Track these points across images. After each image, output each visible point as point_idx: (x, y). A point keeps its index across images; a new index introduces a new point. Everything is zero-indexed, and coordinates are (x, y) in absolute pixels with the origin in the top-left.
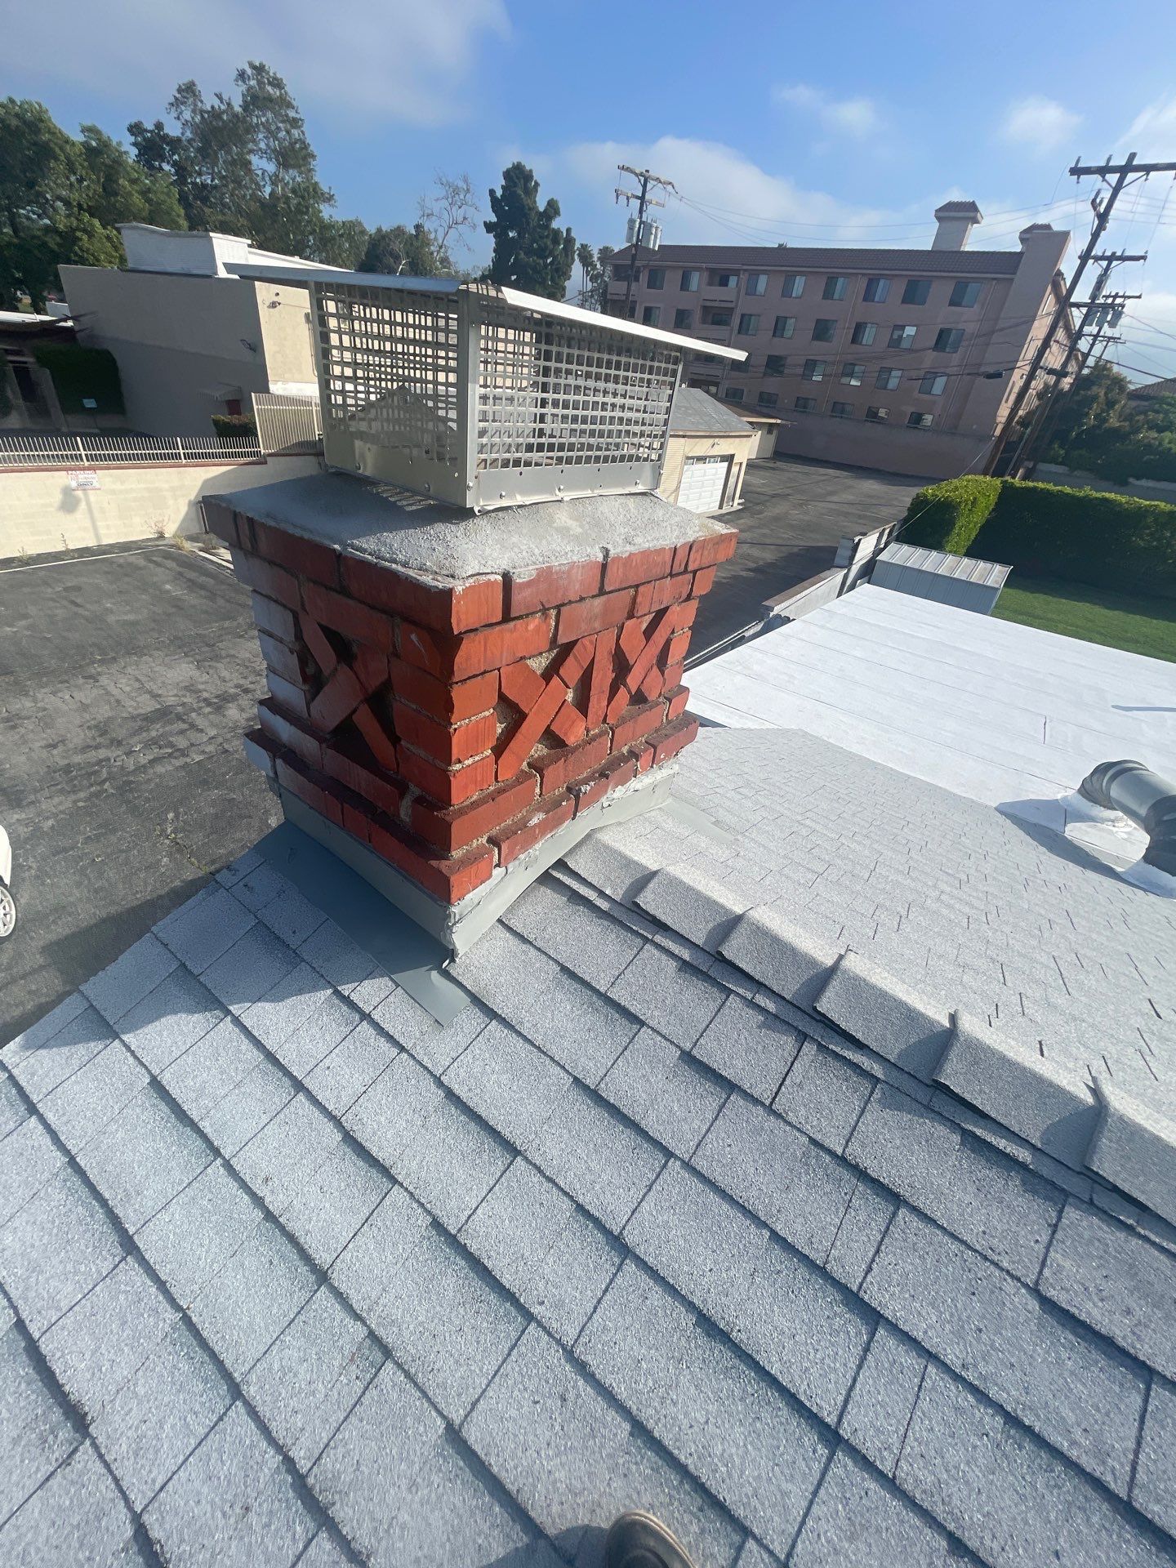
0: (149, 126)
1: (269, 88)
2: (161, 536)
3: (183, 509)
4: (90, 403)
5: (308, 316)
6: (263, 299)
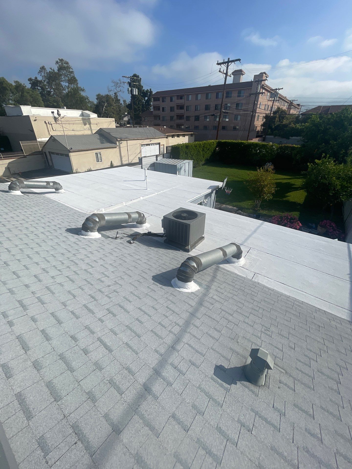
0: (34, 79)
1: (64, 65)
3: (4, 169)
4: (2, 149)
5: (45, 122)
6: (32, 119)
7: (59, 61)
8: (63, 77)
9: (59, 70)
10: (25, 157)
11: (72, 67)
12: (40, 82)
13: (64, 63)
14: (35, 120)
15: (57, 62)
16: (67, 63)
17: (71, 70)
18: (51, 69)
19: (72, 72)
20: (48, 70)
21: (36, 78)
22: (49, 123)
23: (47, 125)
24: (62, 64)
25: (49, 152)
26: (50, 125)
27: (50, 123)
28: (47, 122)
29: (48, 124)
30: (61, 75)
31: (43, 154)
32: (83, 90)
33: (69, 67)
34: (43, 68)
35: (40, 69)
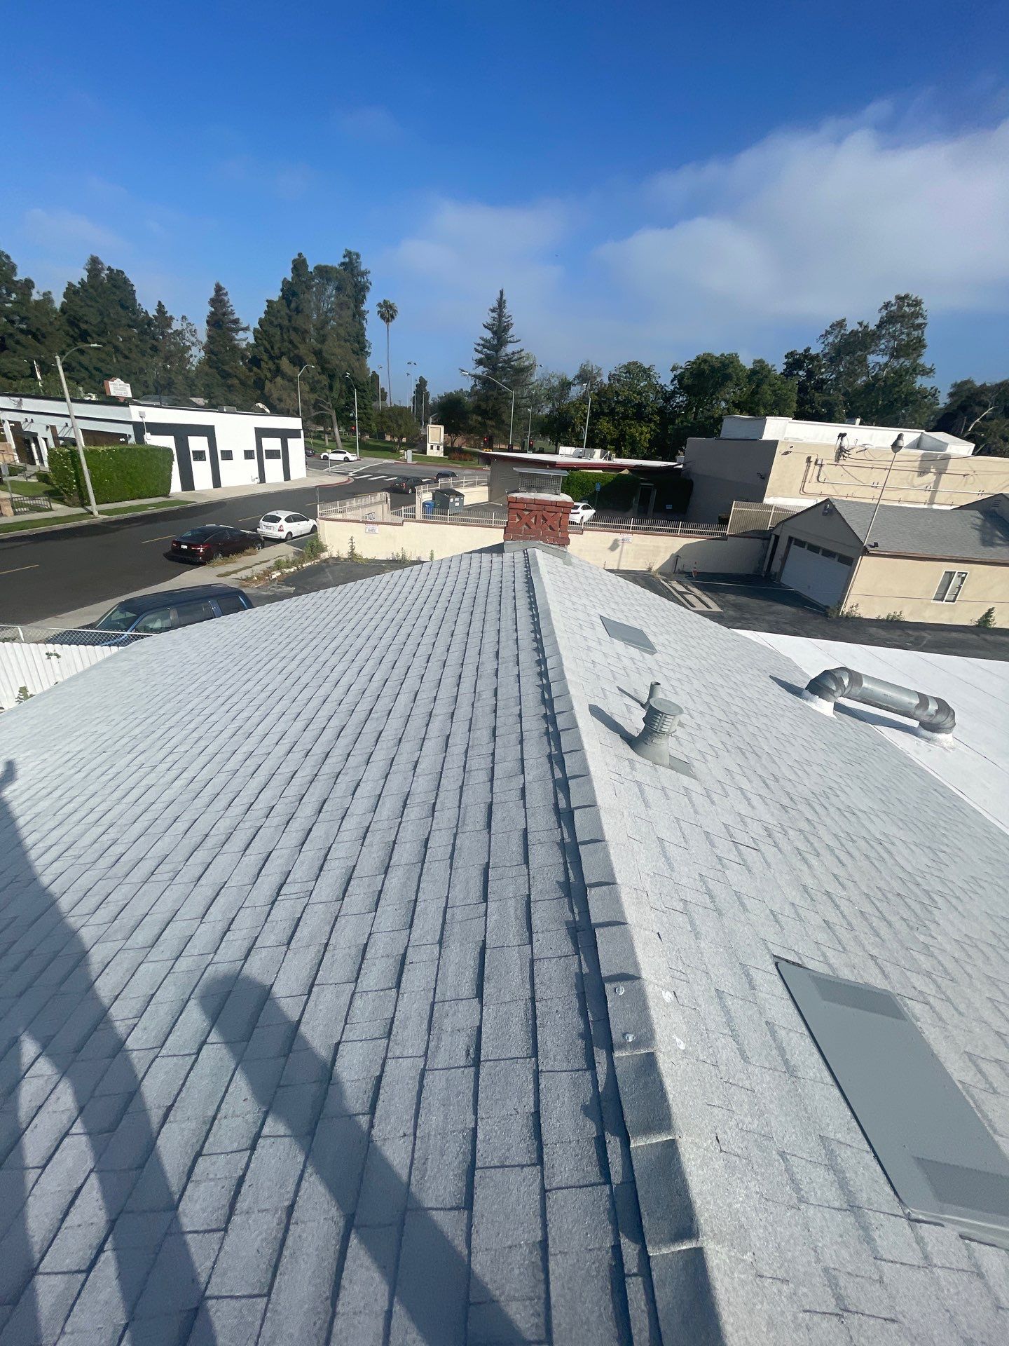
0: (800, 351)
1: (906, 309)
2: (650, 569)
3: (668, 557)
4: (669, 507)
5: (809, 459)
6: (780, 449)
7: (893, 301)
8: (883, 341)
9: (879, 326)
10: (725, 538)
11: (925, 314)
12: (813, 358)
13: (909, 305)
14: (787, 453)
15: (887, 306)
16: (917, 303)
17: (920, 321)
18: (861, 324)
19: (920, 327)
20: (852, 326)
21: (808, 350)
22: (817, 460)
23: (808, 467)
24: (900, 308)
25: (791, 539)
26: (818, 467)
27: (819, 462)
28: (813, 459)
29: (812, 464)
30: (880, 337)
31: (769, 539)
32: (927, 372)
33: (917, 315)
34: (841, 324)
35: (831, 327)
